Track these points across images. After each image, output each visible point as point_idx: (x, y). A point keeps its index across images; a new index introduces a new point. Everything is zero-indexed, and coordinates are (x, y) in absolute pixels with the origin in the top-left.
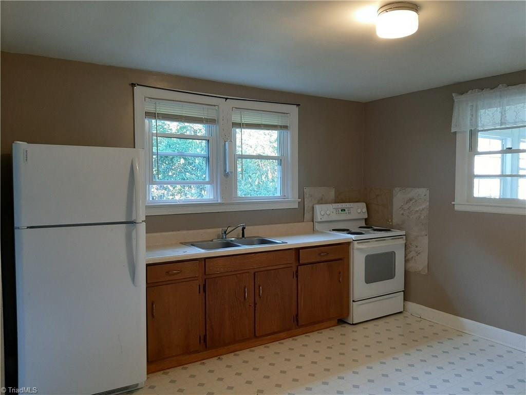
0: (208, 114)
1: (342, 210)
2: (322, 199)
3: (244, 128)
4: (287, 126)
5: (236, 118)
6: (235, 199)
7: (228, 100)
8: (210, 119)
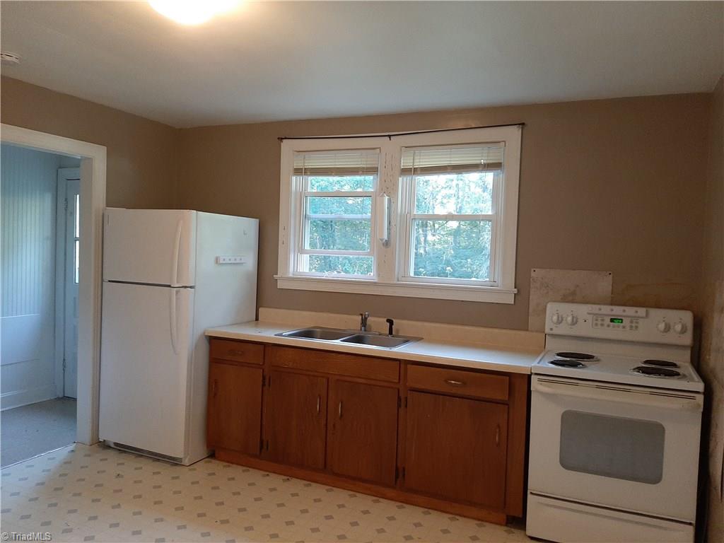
0: (367, 161)
1: (612, 320)
2: (574, 293)
3: (418, 175)
4: (501, 163)
5: (406, 162)
6: (403, 279)
7: (392, 138)
8: (367, 168)
